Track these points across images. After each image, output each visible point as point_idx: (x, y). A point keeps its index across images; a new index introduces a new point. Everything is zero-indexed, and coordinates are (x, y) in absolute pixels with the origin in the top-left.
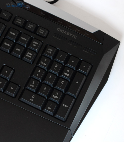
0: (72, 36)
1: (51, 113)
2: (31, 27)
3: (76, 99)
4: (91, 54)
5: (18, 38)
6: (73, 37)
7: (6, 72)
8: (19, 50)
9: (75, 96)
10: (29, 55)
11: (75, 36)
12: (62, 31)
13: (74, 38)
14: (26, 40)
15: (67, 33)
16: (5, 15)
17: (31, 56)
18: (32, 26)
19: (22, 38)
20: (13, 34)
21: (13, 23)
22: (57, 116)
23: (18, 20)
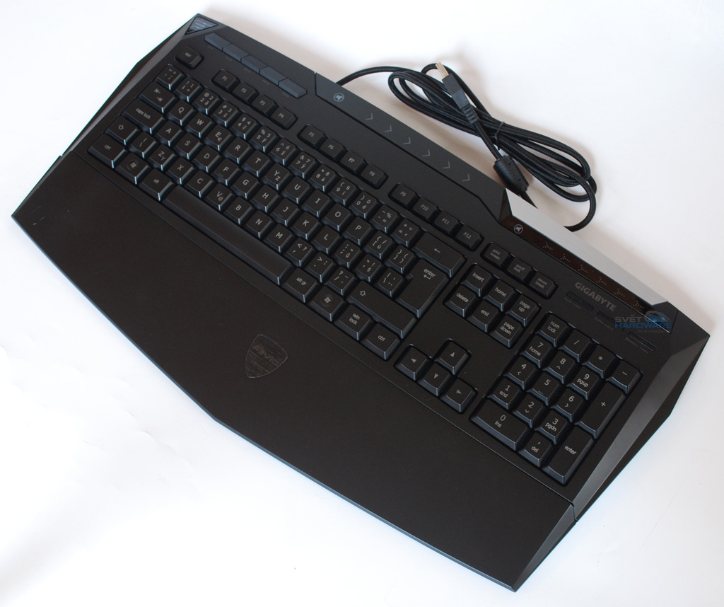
0: (606, 303)
1: (537, 461)
2: (519, 271)
3: (596, 441)
4: (643, 349)
5: (488, 289)
6: (607, 306)
7: (453, 355)
8: (487, 314)
9: (595, 433)
10: (507, 328)
11: (613, 305)
12: (586, 291)
13: (611, 308)
14: (504, 295)
15: (597, 297)
16: (469, 238)
17: (510, 330)
18: (523, 269)
19: (497, 290)
20: (479, 278)
21: (482, 255)
22: (549, 469)
23: (494, 251)
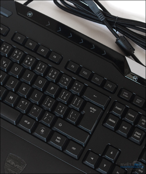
2: (139, 102)
5: (124, 114)
7: (112, 153)
8: (126, 128)
10: (137, 134)
14: (133, 116)
16: (110, 87)
17: (139, 136)
18: (141, 101)
19: (129, 114)
20: (119, 109)
21: (118, 96)
23: (125, 93)
